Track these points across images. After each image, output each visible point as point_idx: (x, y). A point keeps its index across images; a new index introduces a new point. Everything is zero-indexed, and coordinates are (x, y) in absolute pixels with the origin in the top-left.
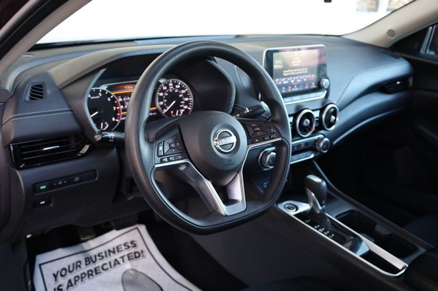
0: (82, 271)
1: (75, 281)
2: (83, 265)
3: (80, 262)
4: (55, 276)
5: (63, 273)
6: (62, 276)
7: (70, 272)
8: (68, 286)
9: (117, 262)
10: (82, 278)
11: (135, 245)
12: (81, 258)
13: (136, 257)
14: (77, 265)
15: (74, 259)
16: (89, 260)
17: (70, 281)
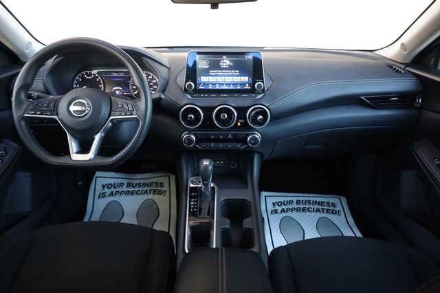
0: (122, 190)
1: (116, 194)
2: (125, 187)
3: (123, 184)
4: (103, 186)
5: (110, 186)
6: (108, 187)
7: (114, 187)
8: (110, 195)
9: (146, 192)
10: (121, 193)
11: (162, 186)
12: (125, 182)
13: (159, 193)
14: (121, 185)
15: (120, 181)
16: (129, 185)
17: (112, 192)
